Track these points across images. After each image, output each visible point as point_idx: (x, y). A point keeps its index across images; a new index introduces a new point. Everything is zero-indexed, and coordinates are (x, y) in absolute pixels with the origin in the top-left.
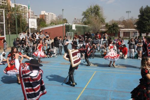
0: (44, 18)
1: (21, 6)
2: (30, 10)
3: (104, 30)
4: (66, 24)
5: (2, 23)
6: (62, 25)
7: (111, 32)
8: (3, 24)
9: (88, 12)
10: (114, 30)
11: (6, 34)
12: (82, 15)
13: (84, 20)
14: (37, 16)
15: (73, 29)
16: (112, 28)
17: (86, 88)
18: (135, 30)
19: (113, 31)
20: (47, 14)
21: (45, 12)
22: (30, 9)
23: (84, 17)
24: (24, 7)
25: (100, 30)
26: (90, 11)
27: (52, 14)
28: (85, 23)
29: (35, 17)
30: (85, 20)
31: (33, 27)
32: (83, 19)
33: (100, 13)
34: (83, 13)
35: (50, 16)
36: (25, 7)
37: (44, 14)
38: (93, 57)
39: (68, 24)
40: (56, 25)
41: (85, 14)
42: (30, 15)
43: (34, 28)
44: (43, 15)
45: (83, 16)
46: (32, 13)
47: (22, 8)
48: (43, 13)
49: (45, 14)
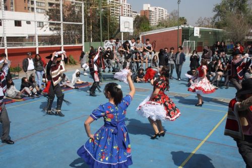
0: (148, 17)
2: (126, 3)
4: (183, 26)
5: (80, 23)
6: (176, 28)
8: (82, 25)
9: (224, 4)
11: (85, 41)
12: (214, 11)
13: (216, 20)
14: (136, 12)
17: (206, 141)
20: (152, 9)
21: (149, 5)
22: (126, 1)
23: (217, 15)
25: (246, 38)
26: (229, 4)
27: (161, 8)
28: (218, 26)
29: (133, 13)
30: (219, 19)
32: (215, 18)
33: (248, 7)
34: (215, 7)
35: (158, 13)
37: (147, 9)
38: (227, 86)
39: (186, 27)
40: (166, 27)
41: (219, 10)
42: (126, 11)
44: (146, 11)
45: (216, 13)
48: (146, 7)
49: (150, 9)
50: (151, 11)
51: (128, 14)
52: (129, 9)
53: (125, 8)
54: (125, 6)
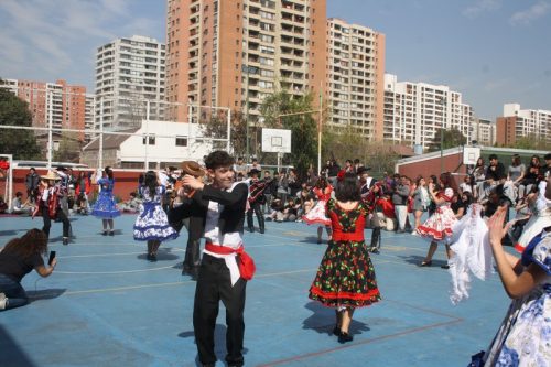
1: (427, 90)
2: (459, 103)
5: (224, 140)
14: (488, 122)
20: (524, 114)
21: (517, 107)
22: (460, 99)
24: (437, 91)
29: (481, 125)
31: (274, 150)
35: (538, 123)
36: (442, 93)
37: (513, 115)
42: (459, 119)
43: (276, 153)
44: (509, 118)
46: (466, 113)
47: (431, 96)
48: (510, 110)
49: (519, 115)
50: (521, 119)
51: (464, 125)
52: (468, 116)
53: (459, 114)
54: (459, 109)
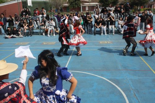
3: (67, 5)
6: (16, 2)
7: (74, 7)
10: (76, 4)
15: (29, 5)
16: (74, 2)
18: (98, 4)
19: (75, 6)
25: (64, 5)
